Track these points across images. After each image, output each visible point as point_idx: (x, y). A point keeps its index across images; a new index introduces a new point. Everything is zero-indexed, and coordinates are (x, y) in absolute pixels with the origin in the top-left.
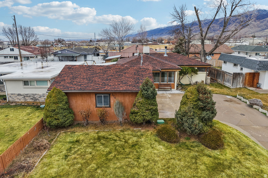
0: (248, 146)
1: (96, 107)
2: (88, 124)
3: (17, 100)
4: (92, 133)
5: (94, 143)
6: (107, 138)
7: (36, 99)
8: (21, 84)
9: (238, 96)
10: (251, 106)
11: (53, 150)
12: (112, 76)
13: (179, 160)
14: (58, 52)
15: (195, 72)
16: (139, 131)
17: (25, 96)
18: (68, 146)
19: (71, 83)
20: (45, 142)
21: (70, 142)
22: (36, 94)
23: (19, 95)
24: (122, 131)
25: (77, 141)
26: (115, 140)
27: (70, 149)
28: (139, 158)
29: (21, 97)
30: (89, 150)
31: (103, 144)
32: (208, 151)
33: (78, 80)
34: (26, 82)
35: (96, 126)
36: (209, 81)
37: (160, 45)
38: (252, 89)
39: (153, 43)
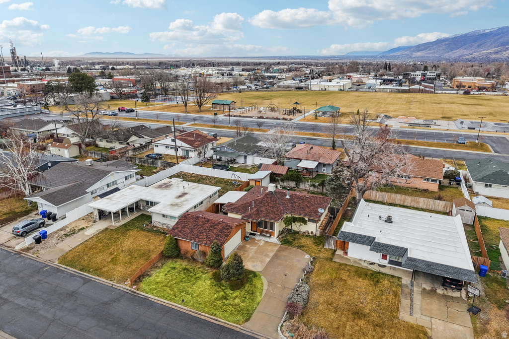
1: (191, 249)
2: (185, 258)
3: (158, 226)
4: (184, 264)
5: (181, 271)
6: (189, 270)
8: (161, 216)
9: (312, 258)
10: (304, 270)
11: (162, 270)
12: (205, 229)
14: (217, 149)
15: (305, 222)
16: (207, 270)
17: (163, 224)
18: (169, 269)
19: (180, 231)
20: (160, 264)
21: (171, 268)
22: (169, 224)
23: (159, 222)
24: (199, 268)
25: (174, 268)
26: (191, 272)
27: (169, 271)
28: (194, 284)
29: (161, 224)
30: (177, 274)
31: (184, 273)
32: (228, 290)
33: (185, 230)
34: (164, 216)
35: (189, 261)
36: (318, 234)
37: (437, 93)
38: (339, 252)
39: (422, 87)
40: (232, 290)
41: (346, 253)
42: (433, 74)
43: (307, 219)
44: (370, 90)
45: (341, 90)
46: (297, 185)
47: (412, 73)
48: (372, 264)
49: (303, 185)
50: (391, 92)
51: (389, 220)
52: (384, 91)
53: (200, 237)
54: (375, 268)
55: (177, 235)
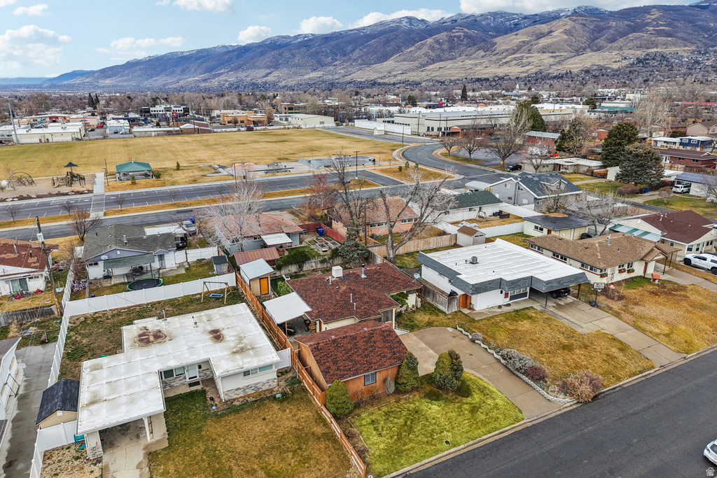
0: (485, 387)
1: (365, 385)
2: (362, 404)
3: (237, 396)
5: (388, 419)
6: (392, 412)
7: (259, 389)
8: (242, 375)
9: (458, 328)
10: (473, 341)
13: (452, 412)
14: (102, 257)
15: (406, 297)
16: (409, 398)
17: (246, 388)
18: (370, 427)
21: (369, 424)
22: (258, 383)
23: (237, 389)
24: (397, 402)
25: (373, 421)
26: (400, 412)
27: (376, 429)
28: (427, 419)
29: (240, 391)
30: (390, 425)
31: (394, 417)
32: (465, 400)
33: (341, 364)
34: (246, 373)
35: (371, 404)
36: (419, 305)
37: (217, 132)
38: (466, 311)
39: (196, 127)
40: (468, 397)
41: (474, 310)
42: (180, 109)
43: (405, 292)
44: (116, 136)
45: (78, 139)
46: (301, 267)
47: (151, 109)
48: (500, 307)
49: (307, 264)
50: (158, 135)
51: (474, 261)
52: (147, 135)
53: (373, 361)
54: (505, 309)
55: (342, 376)
